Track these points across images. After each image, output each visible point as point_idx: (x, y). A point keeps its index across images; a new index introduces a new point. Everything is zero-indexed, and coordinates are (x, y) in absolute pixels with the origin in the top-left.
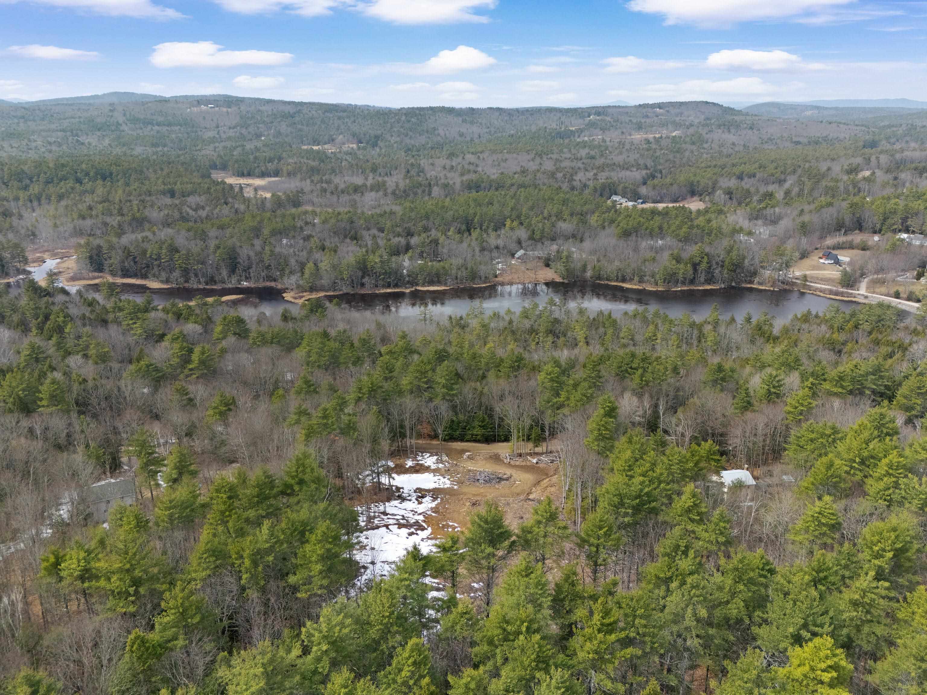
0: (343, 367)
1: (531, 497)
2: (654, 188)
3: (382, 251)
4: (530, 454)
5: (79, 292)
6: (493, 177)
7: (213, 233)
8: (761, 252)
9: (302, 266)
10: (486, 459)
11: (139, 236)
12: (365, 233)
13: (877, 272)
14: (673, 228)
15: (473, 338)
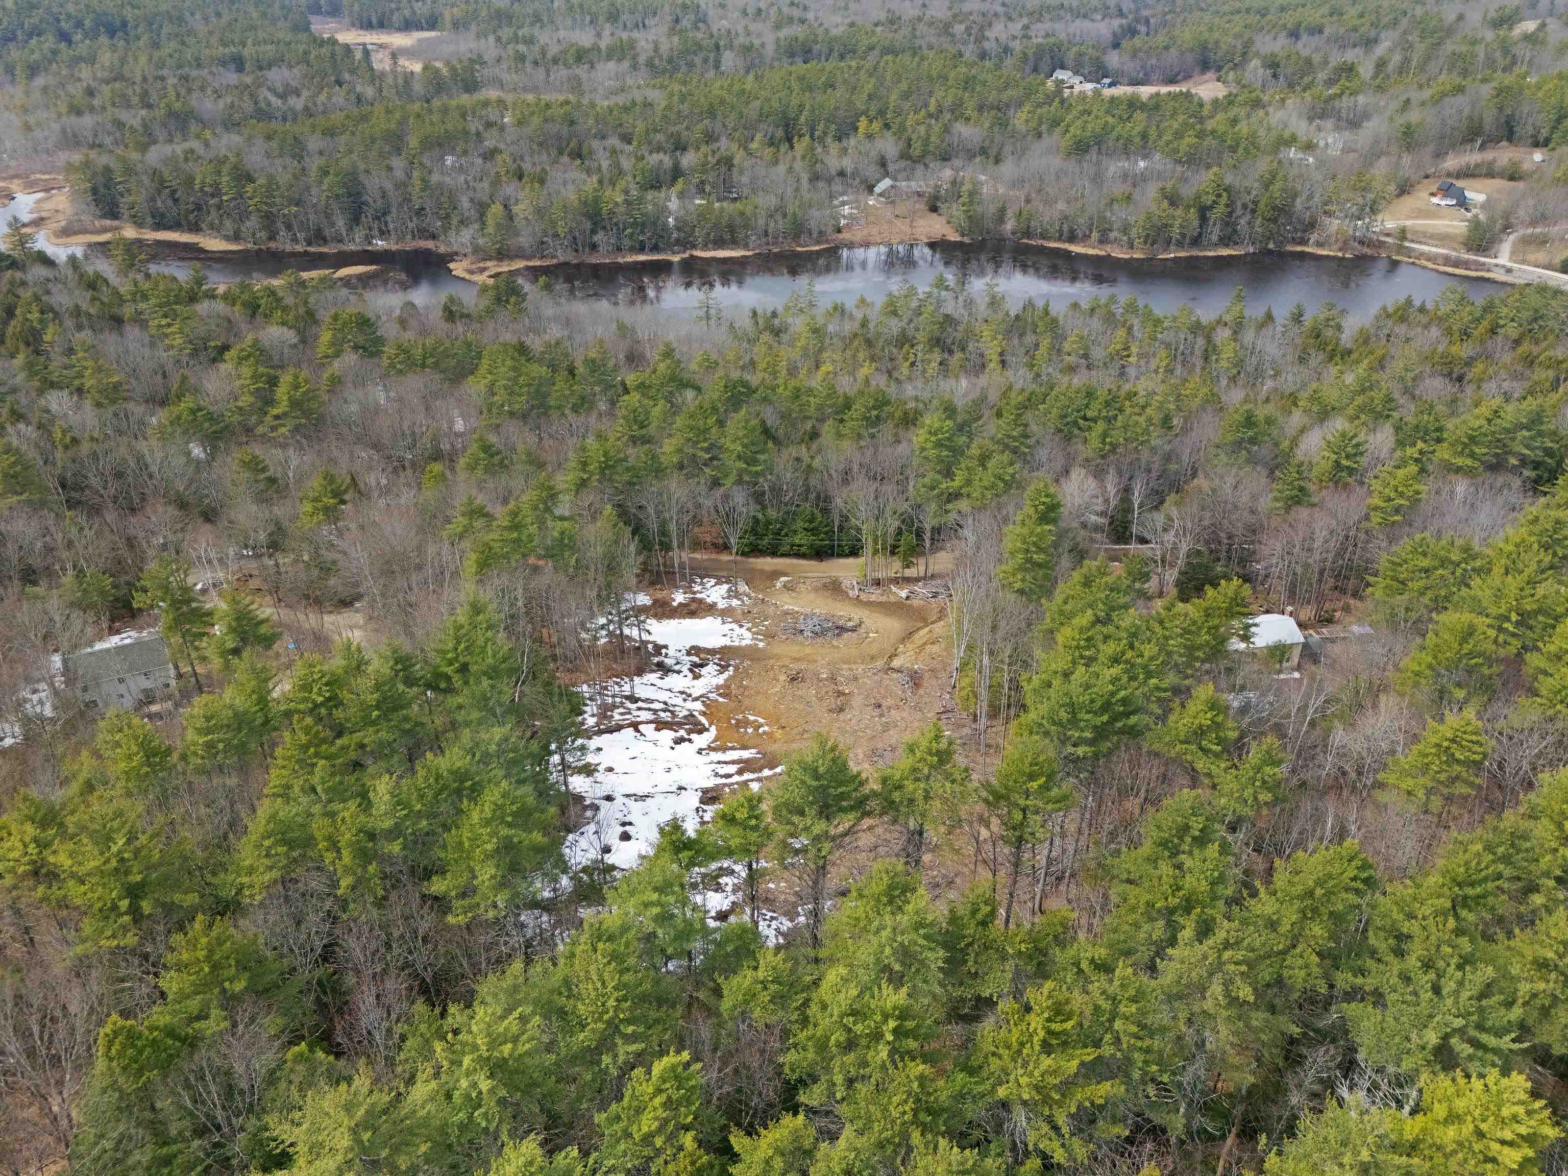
0: (554, 414)
1: (896, 663)
2: (1134, 55)
3: (628, 181)
4: (896, 581)
5: (72, 259)
6: (834, 32)
7: (314, 143)
8: (1326, 183)
9: (482, 208)
10: (816, 590)
11: (179, 148)
12: (596, 144)
13: (1533, 223)
14: (1168, 137)
15: (795, 354)
